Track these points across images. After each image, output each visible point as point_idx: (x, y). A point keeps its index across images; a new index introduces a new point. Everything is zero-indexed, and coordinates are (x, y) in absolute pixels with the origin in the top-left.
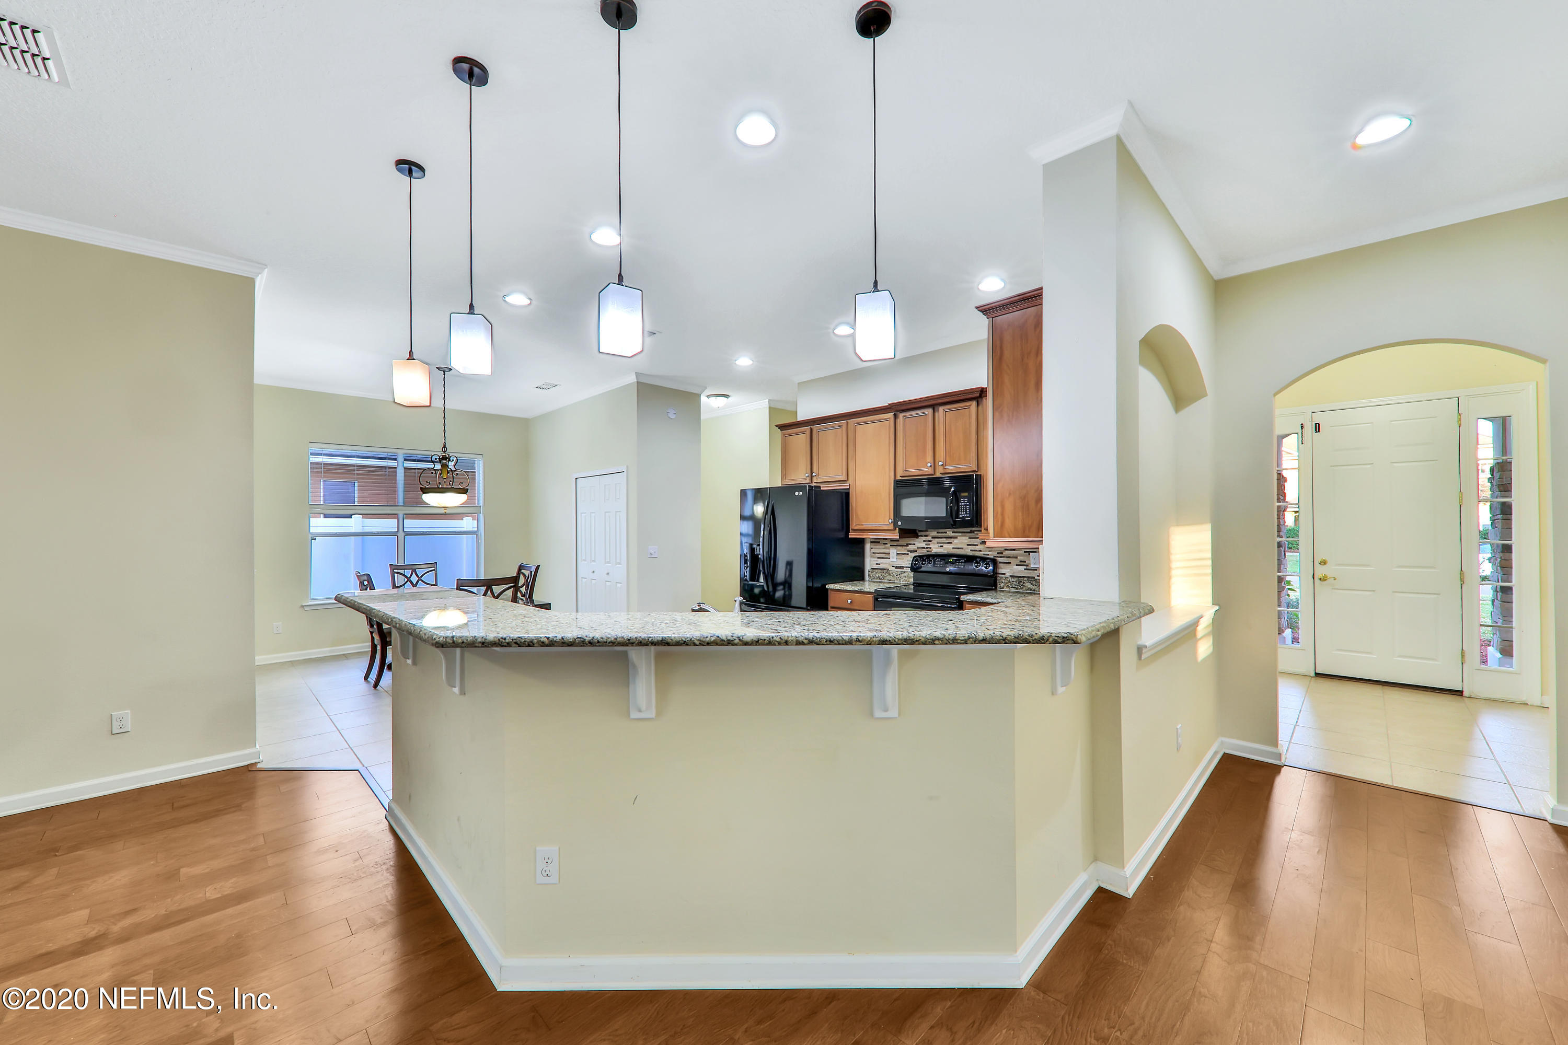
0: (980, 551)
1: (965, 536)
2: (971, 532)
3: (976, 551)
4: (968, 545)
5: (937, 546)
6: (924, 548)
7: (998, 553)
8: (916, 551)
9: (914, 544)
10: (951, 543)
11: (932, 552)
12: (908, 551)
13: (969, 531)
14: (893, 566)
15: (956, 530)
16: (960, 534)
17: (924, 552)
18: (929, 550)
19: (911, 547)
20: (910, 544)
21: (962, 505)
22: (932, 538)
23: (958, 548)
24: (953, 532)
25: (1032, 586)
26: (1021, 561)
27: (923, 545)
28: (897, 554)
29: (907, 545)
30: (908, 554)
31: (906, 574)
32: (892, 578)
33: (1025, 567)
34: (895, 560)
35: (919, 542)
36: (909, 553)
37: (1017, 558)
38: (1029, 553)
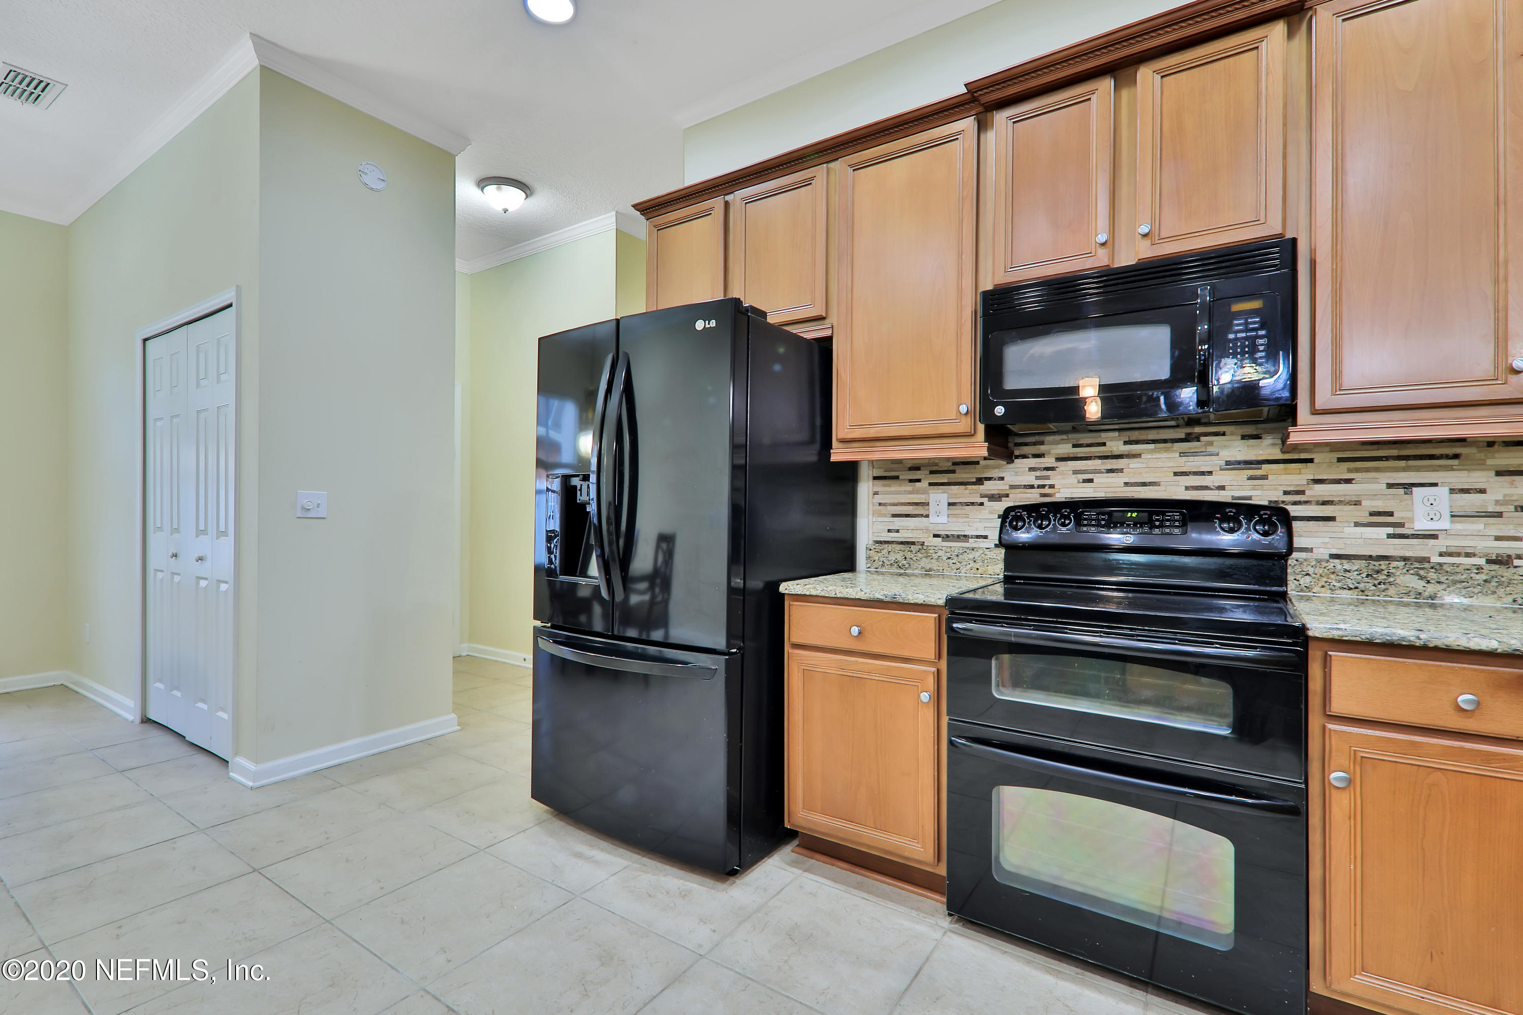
0: (1222, 488)
1: (1167, 450)
2: (1188, 439)
3: (1206, 488)
4: (1176, 474)
5: (1074, 479)
6: (1032, 487)
7: (1286, 493)
8: (1007, 496)
9: (1002, 479)
10: (1121, 470)
11: (1057, 495)
12: (982, 496)
13: (1183, 436)
14: (935, 536)
15: (1135, 435)
16: (1152, 446)
17: (1033, 497)
18: (1047, 490)
19: (990, 487)
20: (990, 479)
21: (1236, 339)
22: (1059, 459)
23: (1144, 484)
24: (1126, 443)
25: (1423, 583)
26: (1372, 514)
27: (1030, 479)
28: (950, 504)
29: (980, 481)
30: (982, 504)
31: (976, 554)
32: (934, 565)
33: (1390, 530)
34: (943, 519)
35: (1017, 474)
36: (985, 500)
37: (1357, 503)
38: (1408, 487)
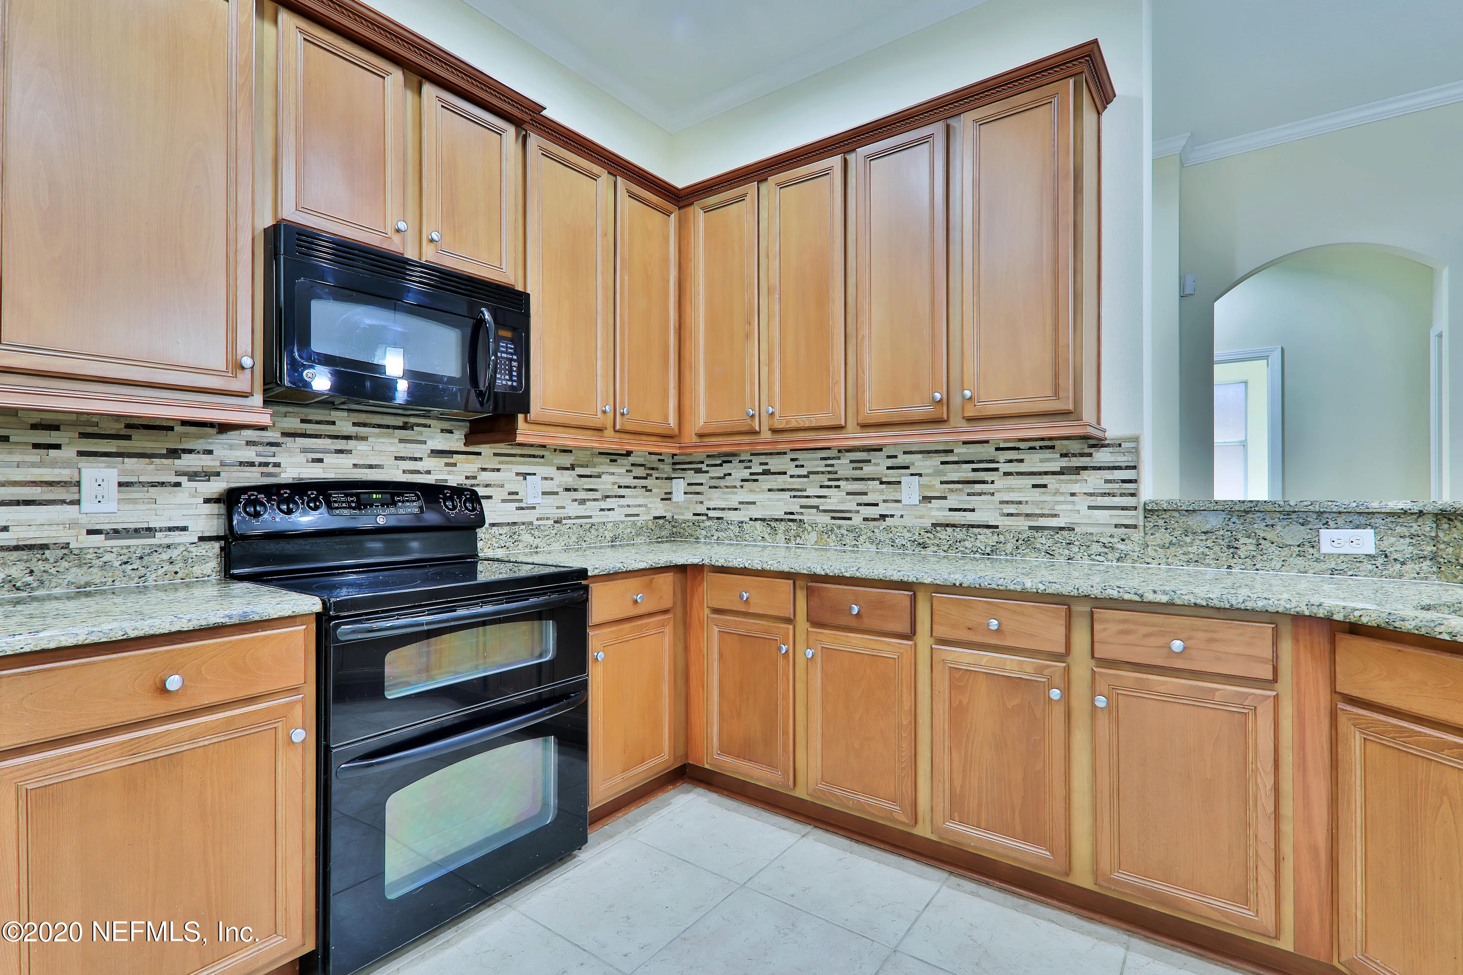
0: (428, 472)
1: (390, 436)
2: (405, 426)
3: (418, 472)
4: (396, 458)
5: (302, 458)
6: (252, 464)
7: (467, 478)
8: (218, 474)
9: (210, 452)
10: (349, 452)
11: (283, 475)
12: (178, 474)
13: (401, 424)
14: (90, 532)
15: (363, 418)
16: (377, 430)
17: (252, 477)
18: (271, 469)
19: (188, 462)
20: (190, 451)
21: (502, 357)
22: (285, 434)
23: (371, 467)
24: (354, 424)
25: (533, 538)
26: (510, 494)
27: (250, 454)
28: (120, 484)
29: (174, 453)
30: (178, 484)
31: (174, 553)
32: (96, 576)
33: (517, 505)
34: (111, 506)
35: (231, 447)
36: (183, 480)
37: (502, 486)
38: (525, 475)
